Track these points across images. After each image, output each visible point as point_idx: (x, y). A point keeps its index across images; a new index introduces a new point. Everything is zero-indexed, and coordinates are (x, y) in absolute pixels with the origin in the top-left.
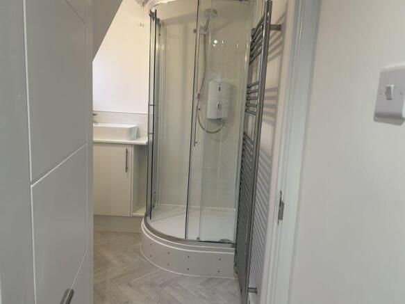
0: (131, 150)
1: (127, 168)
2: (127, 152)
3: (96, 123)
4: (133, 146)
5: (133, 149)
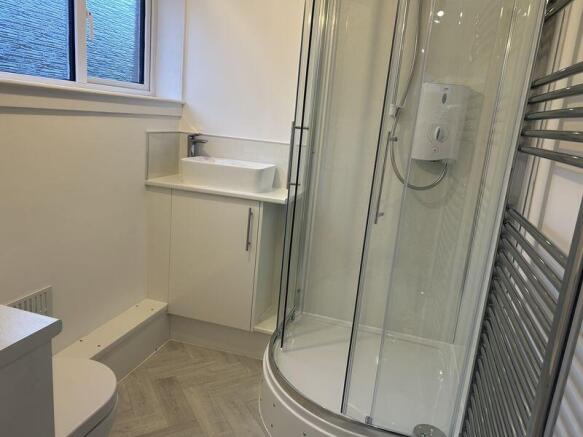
0: (258, 211)
1: (248, 243)
2: (251, 214)
3: (206, 156)
4: (262, 205)
5: (262, 209)
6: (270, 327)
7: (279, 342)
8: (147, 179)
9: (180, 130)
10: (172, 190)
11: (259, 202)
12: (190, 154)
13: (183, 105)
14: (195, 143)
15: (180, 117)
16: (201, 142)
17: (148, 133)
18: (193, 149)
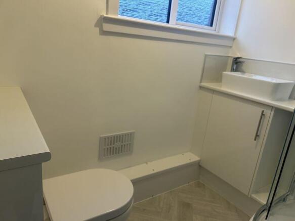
0: (270, 114)
1: (257, 136)
2: (263, 114)
3: (243, 72)
4: (273, 110)
5: (273, 113)
6: (263, 199)
7: (265, 213)
8: (201, 82)
9: (229, 55)
10: (214, 91)
11: (271, 107)
12: (233, 70)
13: (234, 39)
14: (236, 63)
15: (231, 47)
16: (241, 62)
17: (206, 55)
18: (235, 68)
